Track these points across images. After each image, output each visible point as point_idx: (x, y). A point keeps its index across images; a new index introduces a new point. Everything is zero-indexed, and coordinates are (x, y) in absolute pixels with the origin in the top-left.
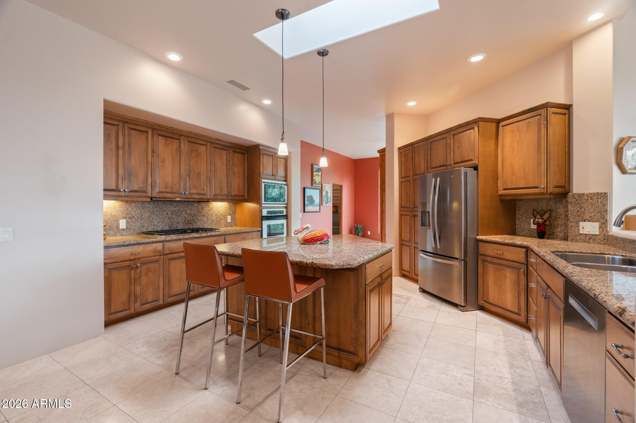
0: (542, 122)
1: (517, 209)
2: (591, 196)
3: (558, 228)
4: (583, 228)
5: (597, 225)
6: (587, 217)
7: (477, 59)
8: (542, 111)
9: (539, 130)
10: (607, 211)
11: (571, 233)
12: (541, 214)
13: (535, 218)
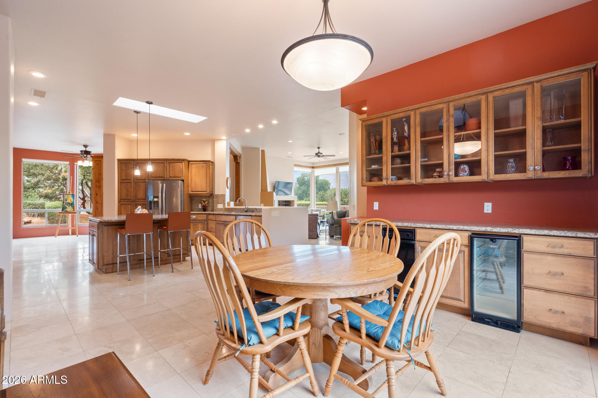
0: (208, 167)
1: (193, 200)
2: (221, 195)
3: (210, 206)
4: (218, 206)
5: (222, 205)
6: (220, 202)
7: (187, 134)
8: (208, 163)
9: (207, 170)
10: (225, 200)
11: (215, 208)
12: (204, 202)
13: (202, 204)
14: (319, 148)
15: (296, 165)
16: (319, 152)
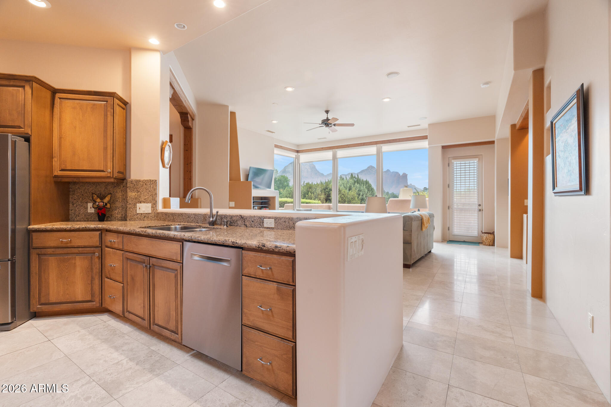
0: (109, 109)
2: (146, 182)
3: (116, 210)
4: (140, 209)
5: (150, 205)
6: (143, 200)
8: (110, 99)
9: (106, 116)
10: (156, 194)
11: (129, 214)
12: (102, 198)
13: (94, 202)
14: (327, 112)
15: (276, 146)
16: (327, 118)
